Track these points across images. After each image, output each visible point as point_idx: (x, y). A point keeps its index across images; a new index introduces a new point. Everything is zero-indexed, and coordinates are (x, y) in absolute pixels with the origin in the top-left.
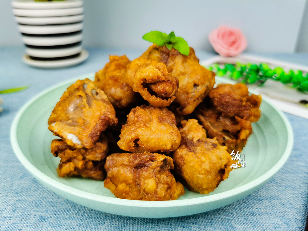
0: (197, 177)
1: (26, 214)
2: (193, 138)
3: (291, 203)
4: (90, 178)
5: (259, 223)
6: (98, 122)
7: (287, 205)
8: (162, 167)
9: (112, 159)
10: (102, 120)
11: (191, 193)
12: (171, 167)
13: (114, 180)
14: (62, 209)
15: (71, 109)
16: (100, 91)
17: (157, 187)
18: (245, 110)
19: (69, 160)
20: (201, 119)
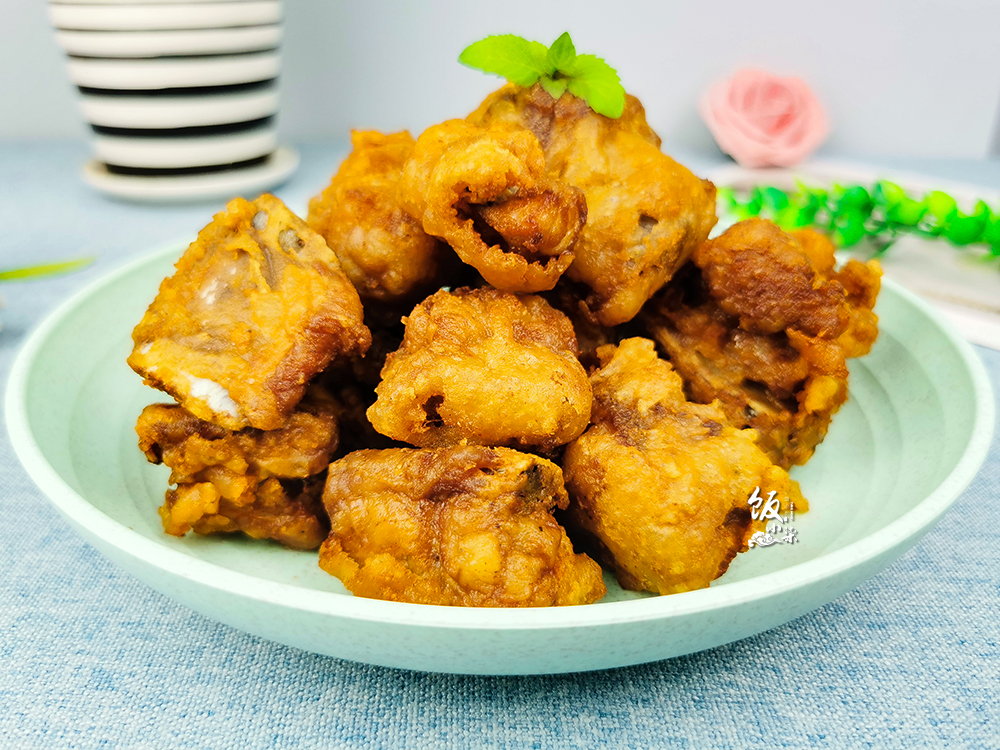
0: (650, 533)
1: (50, 661)
2: (636, 401)
3: (990, 636)
4: (276, 542)
5: (873, 704)
6: (299, 339)
7: (976, 645)
8: (521, 494)
9: (348, 471)
10: (313, 330)
11: (629, 594)
12: (556, 498)
13: (353, 544)
14: (175, 649)
15: (208, 295)
16: (310, 235)
17: (504, 566)
18: (822, 304)
19: (200, 476)
20: (668, 345)
